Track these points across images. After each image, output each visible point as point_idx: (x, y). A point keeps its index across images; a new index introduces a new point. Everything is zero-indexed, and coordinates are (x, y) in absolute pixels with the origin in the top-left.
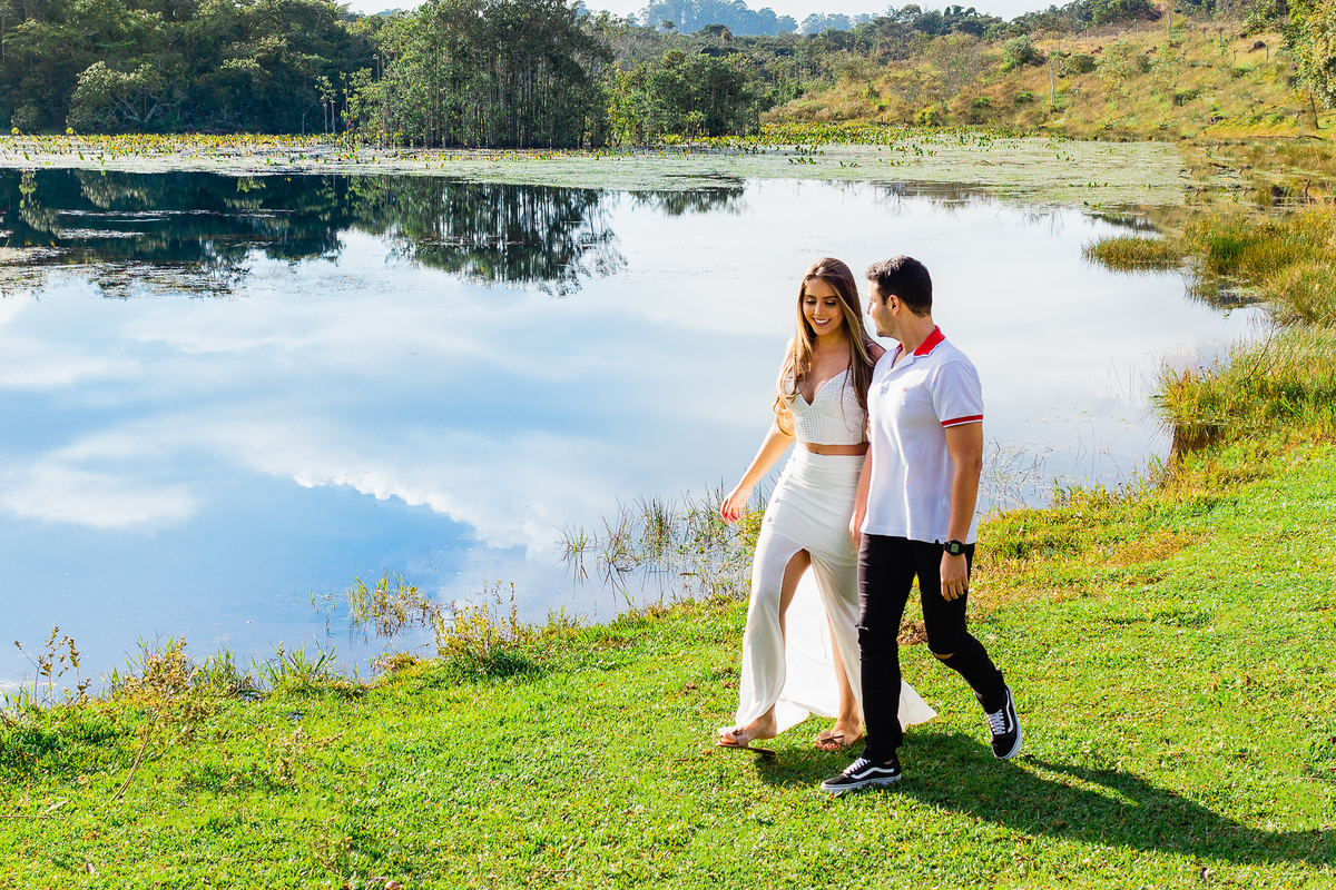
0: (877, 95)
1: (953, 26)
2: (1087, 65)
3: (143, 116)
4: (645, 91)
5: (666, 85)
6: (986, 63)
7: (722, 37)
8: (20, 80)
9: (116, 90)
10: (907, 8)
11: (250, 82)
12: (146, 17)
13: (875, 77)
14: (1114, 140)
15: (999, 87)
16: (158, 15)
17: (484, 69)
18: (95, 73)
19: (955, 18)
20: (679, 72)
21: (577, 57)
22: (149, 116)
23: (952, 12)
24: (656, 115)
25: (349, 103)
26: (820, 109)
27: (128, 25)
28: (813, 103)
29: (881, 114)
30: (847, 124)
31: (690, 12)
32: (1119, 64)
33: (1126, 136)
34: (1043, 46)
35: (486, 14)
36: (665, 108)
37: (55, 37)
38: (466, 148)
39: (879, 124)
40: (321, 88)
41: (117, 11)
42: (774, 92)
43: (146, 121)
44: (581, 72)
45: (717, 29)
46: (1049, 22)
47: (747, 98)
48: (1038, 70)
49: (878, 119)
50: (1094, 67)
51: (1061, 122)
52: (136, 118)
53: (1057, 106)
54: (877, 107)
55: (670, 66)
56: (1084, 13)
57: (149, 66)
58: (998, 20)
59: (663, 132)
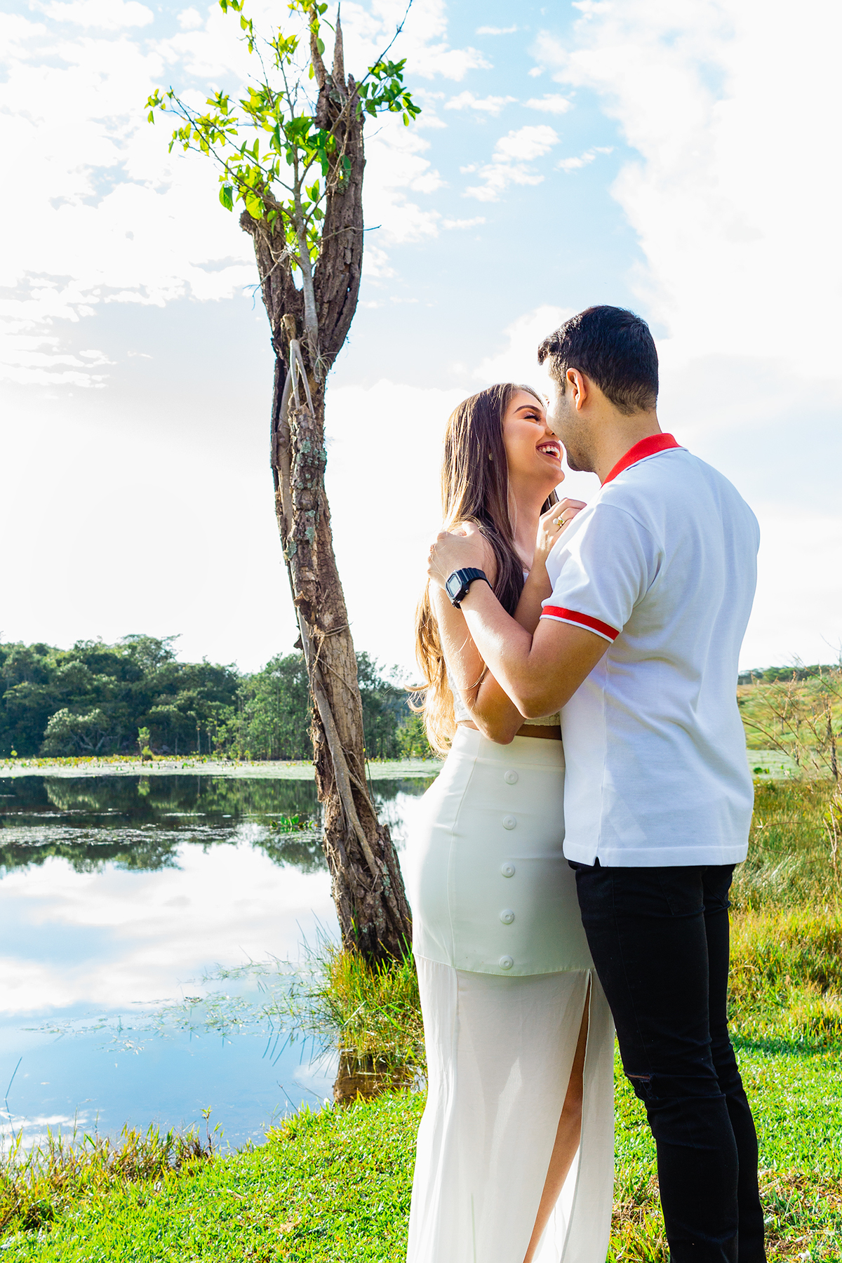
3: (95, 745)
8: (16, 723)
9: (74, 727)
11: (169, 720)
12: (105, 679)
16: (113, 678)
18: (60, 717)
22: (99, 745)
25: (218, 731)
27: (91, 684)
37: (40, 693)
38: (293, 760)
40: (207, 723)
41: (85, 675)
43: (97, 749)
52: (90, 747)
57: (97, 711)
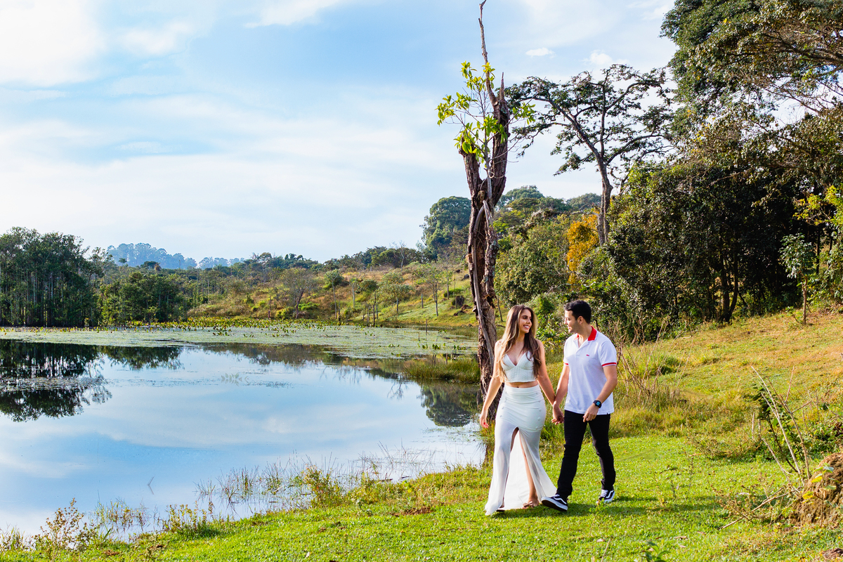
0: (253, 302)
1: (291, 265)
2: (372, 286)
4: (119, 296)
5: (130, 293)
6: (315, 284)
7: (155, 269)
10: (263, 254)
13: (251, 291)
14: (392, 327)
15: (323, 298)
17: (23, 279)
19: (291, 261)
20: (139, 285)
21: (80, 273)
23: (289, 257)
24: (126, 310)
26: (219, 309)
28: (214, 306)
29: (255, 313)
30: (237, 318)
31: (132, 255)
32: (391, 285)
33: (398, 325)
34: (346, 276)
35: (24, 247)
36: (131, 306)
39: (255, 318)
42: (190, 300)
44: (84, 282)
45: (152, 264)
46: (347, 263)
47: (179, 301)
48: (345, 288)
49: (253, 315)
50: (377, 287)
51: (360, 317)
53: (357, 309)
54: (252, 308)
55: (133, 281)
56: (365, 259)
58: (316, 263)
59: (129, 320)
